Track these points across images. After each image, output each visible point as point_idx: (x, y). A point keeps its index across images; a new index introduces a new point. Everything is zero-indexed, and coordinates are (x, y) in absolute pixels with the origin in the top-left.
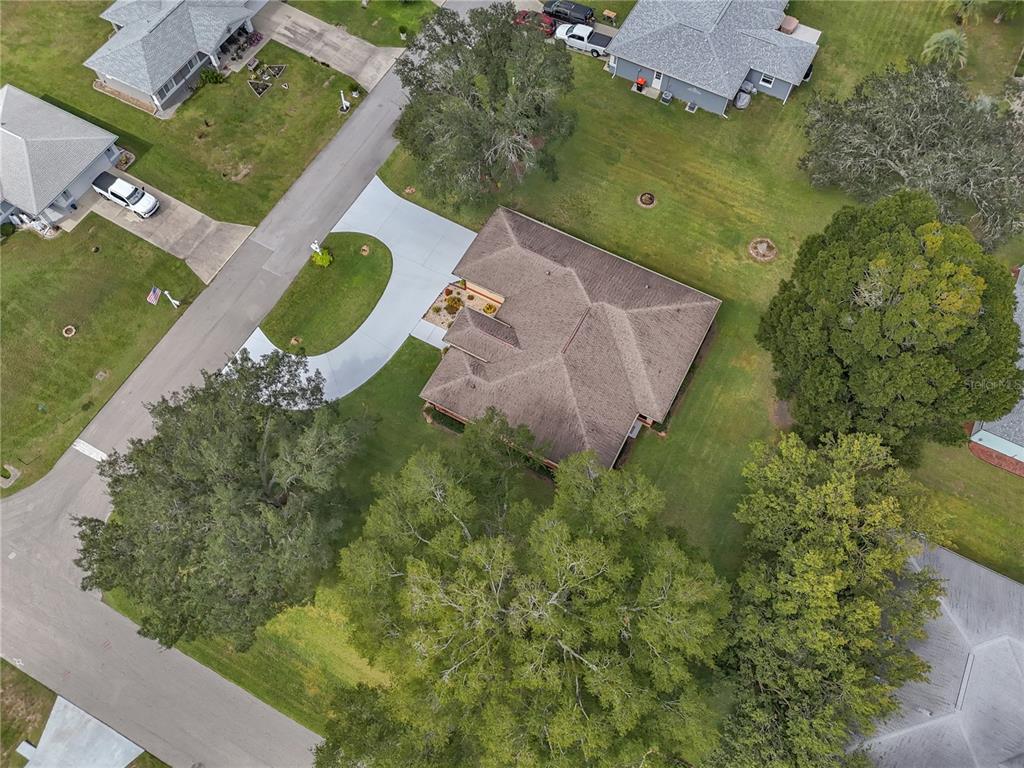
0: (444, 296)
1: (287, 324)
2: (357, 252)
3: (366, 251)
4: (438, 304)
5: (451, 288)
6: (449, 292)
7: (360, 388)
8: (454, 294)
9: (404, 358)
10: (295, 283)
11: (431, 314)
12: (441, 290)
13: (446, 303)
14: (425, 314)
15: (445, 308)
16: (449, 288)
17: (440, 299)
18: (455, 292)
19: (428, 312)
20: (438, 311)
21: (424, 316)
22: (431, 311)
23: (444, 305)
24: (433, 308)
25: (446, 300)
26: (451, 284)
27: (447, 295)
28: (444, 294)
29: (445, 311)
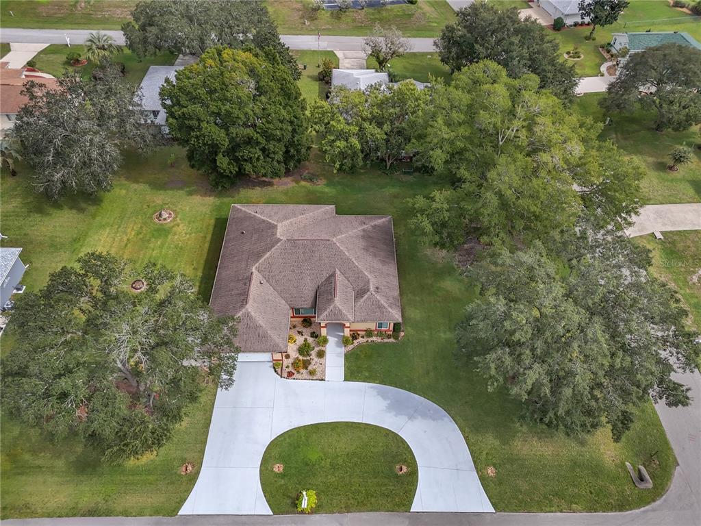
0: (296, 375)
1: (392, 488)
2: (283, 475)
3: (278, 468)
4: (305, 376)
5: (285, 375)
6: (290, 375)
7: (409, 390)
8: (290, 369)
9: (367, 374)
10: (348, 509)
11: (318, 375)
12: (290, 381)
13: (302, 371)
14: (320, 380)
15: (307, 369)
16: (286, 376)
17: (300, 377)
18: (288, 370)
19: (317, 380)
20: (312, 373)
21: (322, 380)
22: (315, 378)
23: (304, 371)
24: (311, 378)
25: (298, 372)
26: (281, 377)
27: (294, 374)
28: (294, 377)
29: (310, 368)
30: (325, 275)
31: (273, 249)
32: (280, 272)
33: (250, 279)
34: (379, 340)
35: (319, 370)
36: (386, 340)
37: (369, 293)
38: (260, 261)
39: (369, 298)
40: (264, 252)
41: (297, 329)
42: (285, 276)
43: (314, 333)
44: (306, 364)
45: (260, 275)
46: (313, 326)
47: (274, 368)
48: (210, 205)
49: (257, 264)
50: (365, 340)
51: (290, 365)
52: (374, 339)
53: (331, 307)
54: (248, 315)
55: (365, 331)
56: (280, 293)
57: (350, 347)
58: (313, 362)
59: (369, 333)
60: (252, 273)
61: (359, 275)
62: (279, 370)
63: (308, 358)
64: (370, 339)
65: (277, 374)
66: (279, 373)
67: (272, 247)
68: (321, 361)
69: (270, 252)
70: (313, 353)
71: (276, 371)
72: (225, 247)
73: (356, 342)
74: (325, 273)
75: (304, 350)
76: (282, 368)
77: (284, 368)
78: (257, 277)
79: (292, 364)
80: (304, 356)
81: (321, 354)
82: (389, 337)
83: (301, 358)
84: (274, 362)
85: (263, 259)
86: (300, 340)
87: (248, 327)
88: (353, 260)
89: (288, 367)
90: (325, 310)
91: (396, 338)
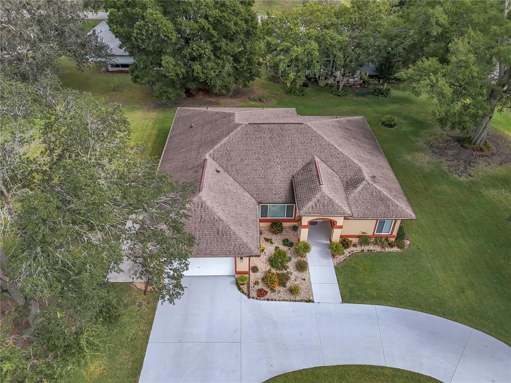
0: (270, 295)
4: (284, 295)
5: (254, 294)
6: (261, 294)
8: (261, 286)
11: (303, 295)
12: (263, 303)
13: (277, 288)
14: (307, 302)
15: (284, 286)
16: (256, 296)
17: (276, 297)
18: (257, 287)
19: (301, 301)
20: (293, 291)
21: (309, 301)
22: (298, 298)
23: (282, 289)
24: (292, 298)
25: (273, 290)
26: (249, 297)
27: (266, 293)
28: (266, 297)
29: (288, 284)
30: (300, 164)
31: (231, 134)
32: (242, 160)
33: (203, 166)
34: (378, 249)
35: (303, 287)
36: (388, 249)
37: (364, 182)
38: (216, 147)
39: (366, 188)
40: (220, 138)
41: (264, 236)
42: (248, 164)
43: (287, 240)
44: (283, 280)
45: (215, 163)
46: (284, 232)
47: (237, 284)
48: (152, 119)
49: (211, 151)
50: (359, 249)
51: (260, 281)
52: (371, 247)
53: (318, 196)
54: (202, 205)
55: (358, 237)
56: (242, 184)
57: (341, 258)
58: (292, 277)
59: (364, 239)
60: (205, 160)
61: (346, 163)
62: (244, 288)
63: (285, 272)
64: (366, 248)
65: (243, 292)
66: (245, 290)
67: (229, 133)
68: (303, 275)
69: (228, 138)
70: (291, 266)
71: (240, 289)
72: (169, 142)
73: (347, 252)
74: (300, 161)
75: (277, 260)
76: (249, 284)
77: (252, 284)
78: (211, 166)
79: (263, 279)
80: (278, 268)
81: (302, 267)
82: (391, 245)
83: (274, 271)
84: (237, 276)
85: (219, 145)
86: (270, 249)
87: (202, 221)
88: (336, 145)
89: (256, 283)
90: (309, 200)
91: (401, 246)
